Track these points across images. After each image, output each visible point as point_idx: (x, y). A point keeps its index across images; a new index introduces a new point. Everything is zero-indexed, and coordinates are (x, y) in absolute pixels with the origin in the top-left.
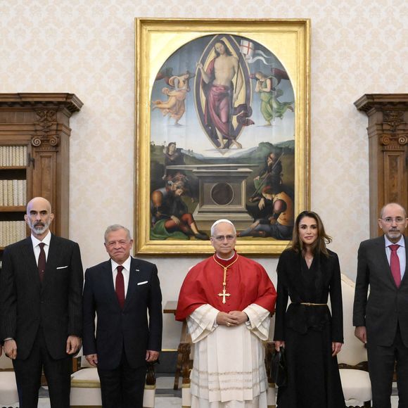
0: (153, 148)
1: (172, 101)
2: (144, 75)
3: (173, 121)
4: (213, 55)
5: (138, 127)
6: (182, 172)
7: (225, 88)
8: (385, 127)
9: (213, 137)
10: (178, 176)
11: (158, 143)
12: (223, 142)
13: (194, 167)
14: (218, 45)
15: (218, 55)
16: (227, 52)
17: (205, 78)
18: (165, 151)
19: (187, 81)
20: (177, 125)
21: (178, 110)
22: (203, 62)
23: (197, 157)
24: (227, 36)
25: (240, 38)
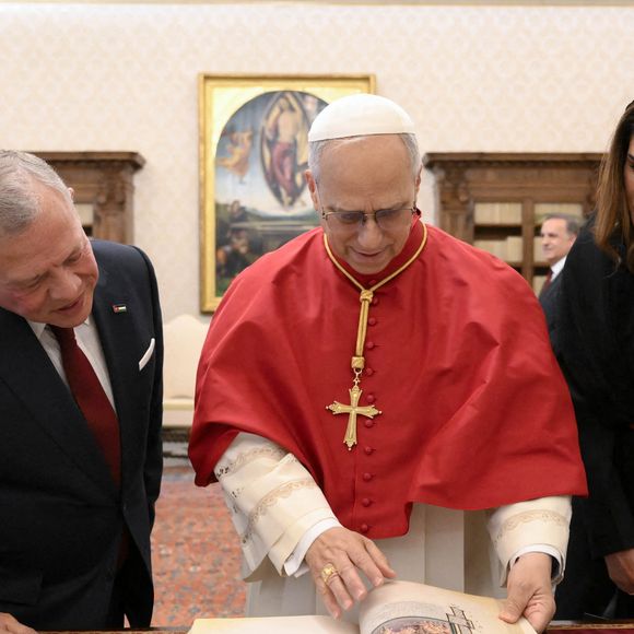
0: (218, 207)
1: (236, 159)
2: (208, 131)
3: (237, 179)
4: (276, 111)
5: (202, 185)
6: (246, 229)
7: (290, 145)
8: (448, 185)
9: (277, 194)
10: (243, 234)
11: (222, 201)
12: (287, 199)
13: (258, 226)
14: (282, 101)
15: (282, 111)
16: (292, 109)
17: (269, 135)
18: (229, 209)
19: (251, 138)
20: (241, 182)
21: (242, 167)
22: (267, 117)
23: (262, 215)
24: (292, 92)
25: (304, 94)
